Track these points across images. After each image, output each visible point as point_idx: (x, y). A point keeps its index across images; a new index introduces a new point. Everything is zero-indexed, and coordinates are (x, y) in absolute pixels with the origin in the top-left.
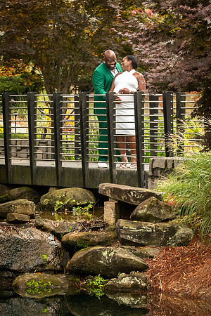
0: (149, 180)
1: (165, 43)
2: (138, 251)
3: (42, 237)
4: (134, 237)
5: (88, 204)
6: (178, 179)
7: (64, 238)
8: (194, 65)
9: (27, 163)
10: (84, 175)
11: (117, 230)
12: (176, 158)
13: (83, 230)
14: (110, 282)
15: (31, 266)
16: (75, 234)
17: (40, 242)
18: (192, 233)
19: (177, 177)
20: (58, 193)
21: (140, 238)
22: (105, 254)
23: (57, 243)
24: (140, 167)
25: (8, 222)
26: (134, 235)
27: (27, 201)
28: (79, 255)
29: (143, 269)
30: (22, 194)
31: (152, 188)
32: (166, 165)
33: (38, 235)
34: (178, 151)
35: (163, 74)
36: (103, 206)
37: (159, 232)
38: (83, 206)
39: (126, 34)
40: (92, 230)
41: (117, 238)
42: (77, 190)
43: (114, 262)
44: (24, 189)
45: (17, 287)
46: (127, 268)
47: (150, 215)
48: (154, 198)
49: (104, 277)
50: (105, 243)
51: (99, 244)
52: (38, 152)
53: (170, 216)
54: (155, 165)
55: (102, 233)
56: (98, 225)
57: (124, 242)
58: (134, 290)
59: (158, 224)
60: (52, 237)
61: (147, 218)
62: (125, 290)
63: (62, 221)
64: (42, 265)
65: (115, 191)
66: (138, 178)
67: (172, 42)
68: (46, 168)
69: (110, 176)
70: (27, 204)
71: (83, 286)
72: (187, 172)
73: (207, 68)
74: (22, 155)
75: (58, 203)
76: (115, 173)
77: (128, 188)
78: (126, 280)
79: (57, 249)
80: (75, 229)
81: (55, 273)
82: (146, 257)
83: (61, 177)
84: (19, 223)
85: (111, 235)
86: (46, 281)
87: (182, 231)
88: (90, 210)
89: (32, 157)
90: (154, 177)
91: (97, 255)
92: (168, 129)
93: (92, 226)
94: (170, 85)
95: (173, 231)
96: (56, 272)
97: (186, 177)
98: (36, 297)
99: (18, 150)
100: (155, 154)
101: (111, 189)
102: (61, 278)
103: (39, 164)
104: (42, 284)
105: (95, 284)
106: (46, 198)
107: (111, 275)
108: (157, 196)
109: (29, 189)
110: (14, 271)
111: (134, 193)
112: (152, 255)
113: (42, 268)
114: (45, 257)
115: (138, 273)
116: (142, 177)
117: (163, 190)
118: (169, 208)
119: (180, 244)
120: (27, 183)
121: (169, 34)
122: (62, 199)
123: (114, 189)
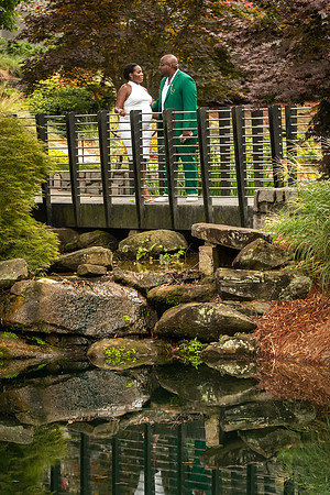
0: (255, 217)
1: (269, 45)
2: (243, 307)
3: (123, 294)
4: (238, 290)
5: (178, 250)
6: (291, 215)
7: (150, 294)
8: (307, 72)
9: (99, 200)
10: (172, 214)
11: (217, 282)
12: (287, 188)
13: (174, 282)
14: (209, 348)
15: (110, 330)
16: (163, 288)
17: (120, 299)
18: (311, 283)
19: (289, 213)
20: (141, 237)
21: (245, 291)
22: (202, 312)
23: (141, 301)
24: (242, 201)
25: (80, 276)
26: (237, 287)
27: (102, 249)
28: (169, 314)
29: (250, 329)
30: (95, 240)
31: (258, 228)
32: (275, 199)
33: (117, 290)
34: (290, 180)
35: (269, 84)
36: (198, 251)
37: (269, 283)
38: (172, 252)
39: (220, 35)
40: (185, 282)
41: (216, 291)
42: (164, 232)
43: (214, 321)
44: (97, 234)
45: (93, 357)
46: (231, 329)
47: (257, 262)
48: (261, 240)
49: (202, 340)
50: (201, 298)
51: (195, 299)
52: (113, 185)
53: (282, 262)
54: (261, 199)
55: (198, 287)
56: (193, 276)
57: (226, 297)
58: (240, 356)
59: (267, 273)
60: (135, 293)
61: (253, 265)
62: (228, 357)
63: (147, 272)
64: (123, 329)
65: (213, 233)
66: (241, 215)
67: (278, 42)
68: (124, 206)
69: (205, 213)
70: (102, 253)
71: (176, 353)
72: (302, 206)
73: (323, 75)
74: (92, 191)
75: (141, 249)
76: (211, 210)
77: (229, 228)
78: (229, 344)
79: (142, 307)
80: (163, 282)
81: (140, 338)
82: (254, 314)
83: (143, 217)
84: (93, 277)
85: (209, 287)
86: (128, 348)
87: (297, 281)
88: (181, 257)
89: (106, 193)
90: (260, 213)
91: (192, 314)
92: (276, 152)
93: (184, 278)
94: (277, 97)
95: (286, 280)
96: (141, 336)
97: (301, 212)
98: (117, 368)
99: (87, 185)
100: (260, 184)
101: (207, 230)
102: (147, 344)
103: (114, 201)
104: (125, 352)
105: (191, 349)
106: (125, 244)
107: (211, 337)
108: (264, 238)
109: (103, 233)
110: (89, 337)
111: (236, 235)
112: (261, 311)
113: (123, 332)
114: (127, 318)
115: (244, 335)
116: (246, 215)
117: (272, 229)
118: (280, 251)
119: (295, 297)
120: (100, 226)
121: (274, 33)
122: (146, 245)
123: (211, 229)
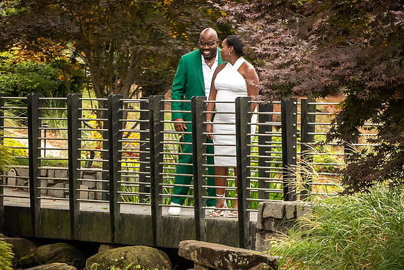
0: (258, 236)
9: (64, 205)
10: (154, 227)
12: (299, 202)
19: (301, 233)
20: (114, 254)
24: (243, 216)
30: (56, 254)
31: (261, 250)
32: (284, 213)
42: (143, 250)
44: (59, 247)
48: (265, 266)
52: (82, 188)
54: (267, 213)
65: (205, 253)
66: (240, 233)
68: (94, 214)
69: (195, 228)
72: (318, 225)
74: (55, 193)
75: (113, 269)
76: (203, 224)
77: (225, 248)
83: (118, 229)
89: (72, 195)
90: (264, 232)
92: (287, 158)
94: (295, 89)
97: (316, 233)
99: (49, 185)
100: (265, 195)
101: (198, 250)
103: (84, 207)
106: (94, 261)
108: (268, 262)
109: (67, 247)
111: (234, 257)
116: (246, 232)
117: (279, 253)
120: (64, 237)
121: (293, 8)
122: (120, 264)
123: (203, 248)
